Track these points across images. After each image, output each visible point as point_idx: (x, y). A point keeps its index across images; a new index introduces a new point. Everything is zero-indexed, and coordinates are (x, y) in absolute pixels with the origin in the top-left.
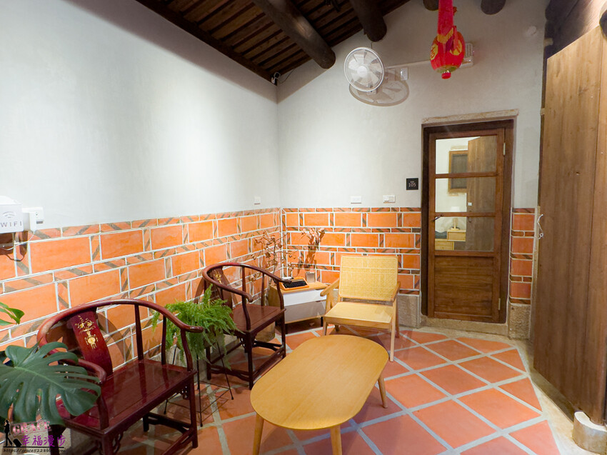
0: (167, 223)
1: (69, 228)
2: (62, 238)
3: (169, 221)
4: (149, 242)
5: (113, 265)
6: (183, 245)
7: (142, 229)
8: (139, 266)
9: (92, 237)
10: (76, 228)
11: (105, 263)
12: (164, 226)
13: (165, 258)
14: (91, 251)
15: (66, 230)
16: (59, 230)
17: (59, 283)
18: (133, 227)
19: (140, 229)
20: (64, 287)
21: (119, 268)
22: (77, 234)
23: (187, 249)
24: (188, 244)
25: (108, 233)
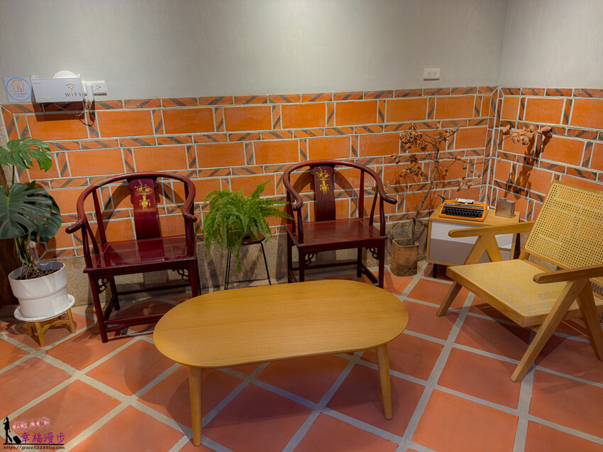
0: (248, 102)
1: (130, 100)
2: (124, 109)
3: (251, 99)
4: (222, 122)
5: (178, 141)
6: (273, 130)
7: (213, 107)
8: (210, 146)
9: (154, 111)
10: (137, 101)
11: (169, 137)
12: (243, 106)
13: (244, 142)
14: (153, 124)
15: (127, 102)
16: (121, 102)
17: (124, 149)
18: (200, 104)
19: (209, 107)
20: (130, 154)
21: (186, 145)
22: (138, 107)
23: (278, 136)
24: (281, 129)
25: (171, 108)
